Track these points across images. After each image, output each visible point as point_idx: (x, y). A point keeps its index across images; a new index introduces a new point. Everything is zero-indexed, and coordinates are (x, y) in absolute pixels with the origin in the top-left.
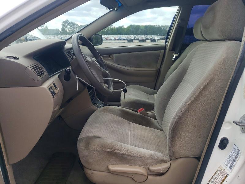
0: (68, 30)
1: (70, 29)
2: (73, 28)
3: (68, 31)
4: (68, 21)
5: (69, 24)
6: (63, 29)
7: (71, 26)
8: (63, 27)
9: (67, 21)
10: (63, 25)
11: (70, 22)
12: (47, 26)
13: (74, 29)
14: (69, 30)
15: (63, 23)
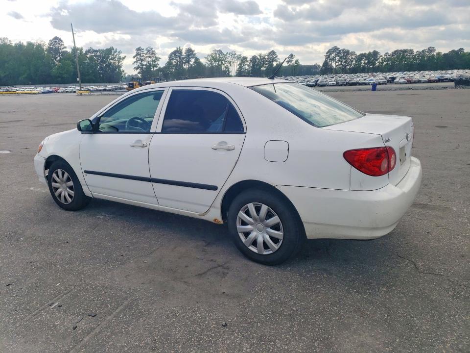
0: (334, 65)
1: (340, 63)
2: (344, 60)
3: (335, 67)
4: (338, 49)
5: (339, 52)
6: (326, 64)
7: (341, 58)
8: (326, 61)
9: (335, 49)
10: (328, 56)
11: (340, 51)
12: (297, 61)
13: (346, 62)
14: (337, 64)
15: (327, 53)
